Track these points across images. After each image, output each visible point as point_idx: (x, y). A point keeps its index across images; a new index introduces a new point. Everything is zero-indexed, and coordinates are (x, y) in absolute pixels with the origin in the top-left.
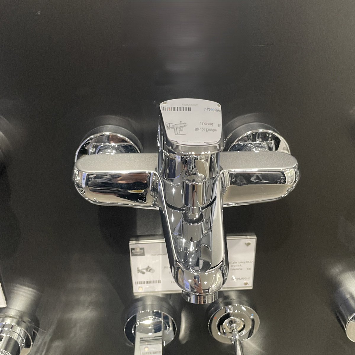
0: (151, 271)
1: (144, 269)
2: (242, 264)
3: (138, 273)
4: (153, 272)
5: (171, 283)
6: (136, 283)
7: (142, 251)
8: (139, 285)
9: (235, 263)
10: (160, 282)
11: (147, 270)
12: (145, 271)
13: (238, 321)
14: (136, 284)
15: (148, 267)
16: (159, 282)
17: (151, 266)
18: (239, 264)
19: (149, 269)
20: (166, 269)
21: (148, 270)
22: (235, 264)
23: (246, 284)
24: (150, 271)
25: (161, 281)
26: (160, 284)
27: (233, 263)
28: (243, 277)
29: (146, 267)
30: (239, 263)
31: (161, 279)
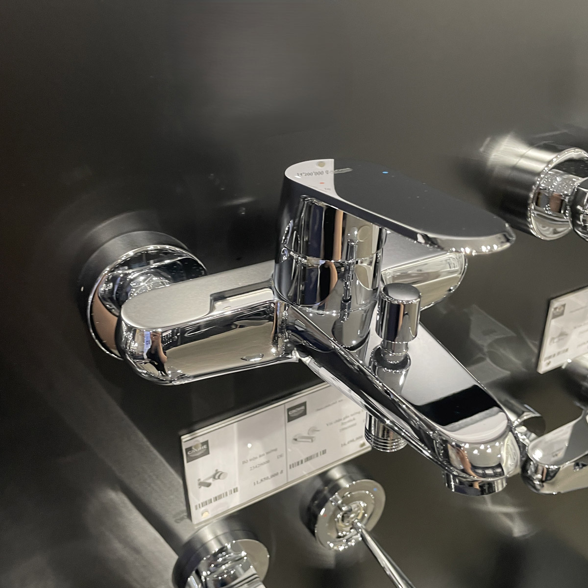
0: (221, 477)
1: (210, 478)
2: (355, 416)
3: (200, 488)
4: (224, 478)
5: (255, 484)
6: (196, 506)
7: (205, 447)
8: (202, 509)
9: (347, 417)
10: (237, 491)
11: (214, 477)
12: (210, 481)
13: (355, 508)
14: (196, 509)
15: (217, 472)
16: (235, 490)
17: (220, 470)
18: (352, 418)
19: (217, 475)
20: (245, 464)
21: (217, 477)
22: (347, 420)
23: (363, 445)
24: (219, 478)
25: (239, 489)
26: (237, 493)
27: (344, 419)
28: (358, 436)
29: (212, 473)
30: (352, 415)
31: (237, 486)
